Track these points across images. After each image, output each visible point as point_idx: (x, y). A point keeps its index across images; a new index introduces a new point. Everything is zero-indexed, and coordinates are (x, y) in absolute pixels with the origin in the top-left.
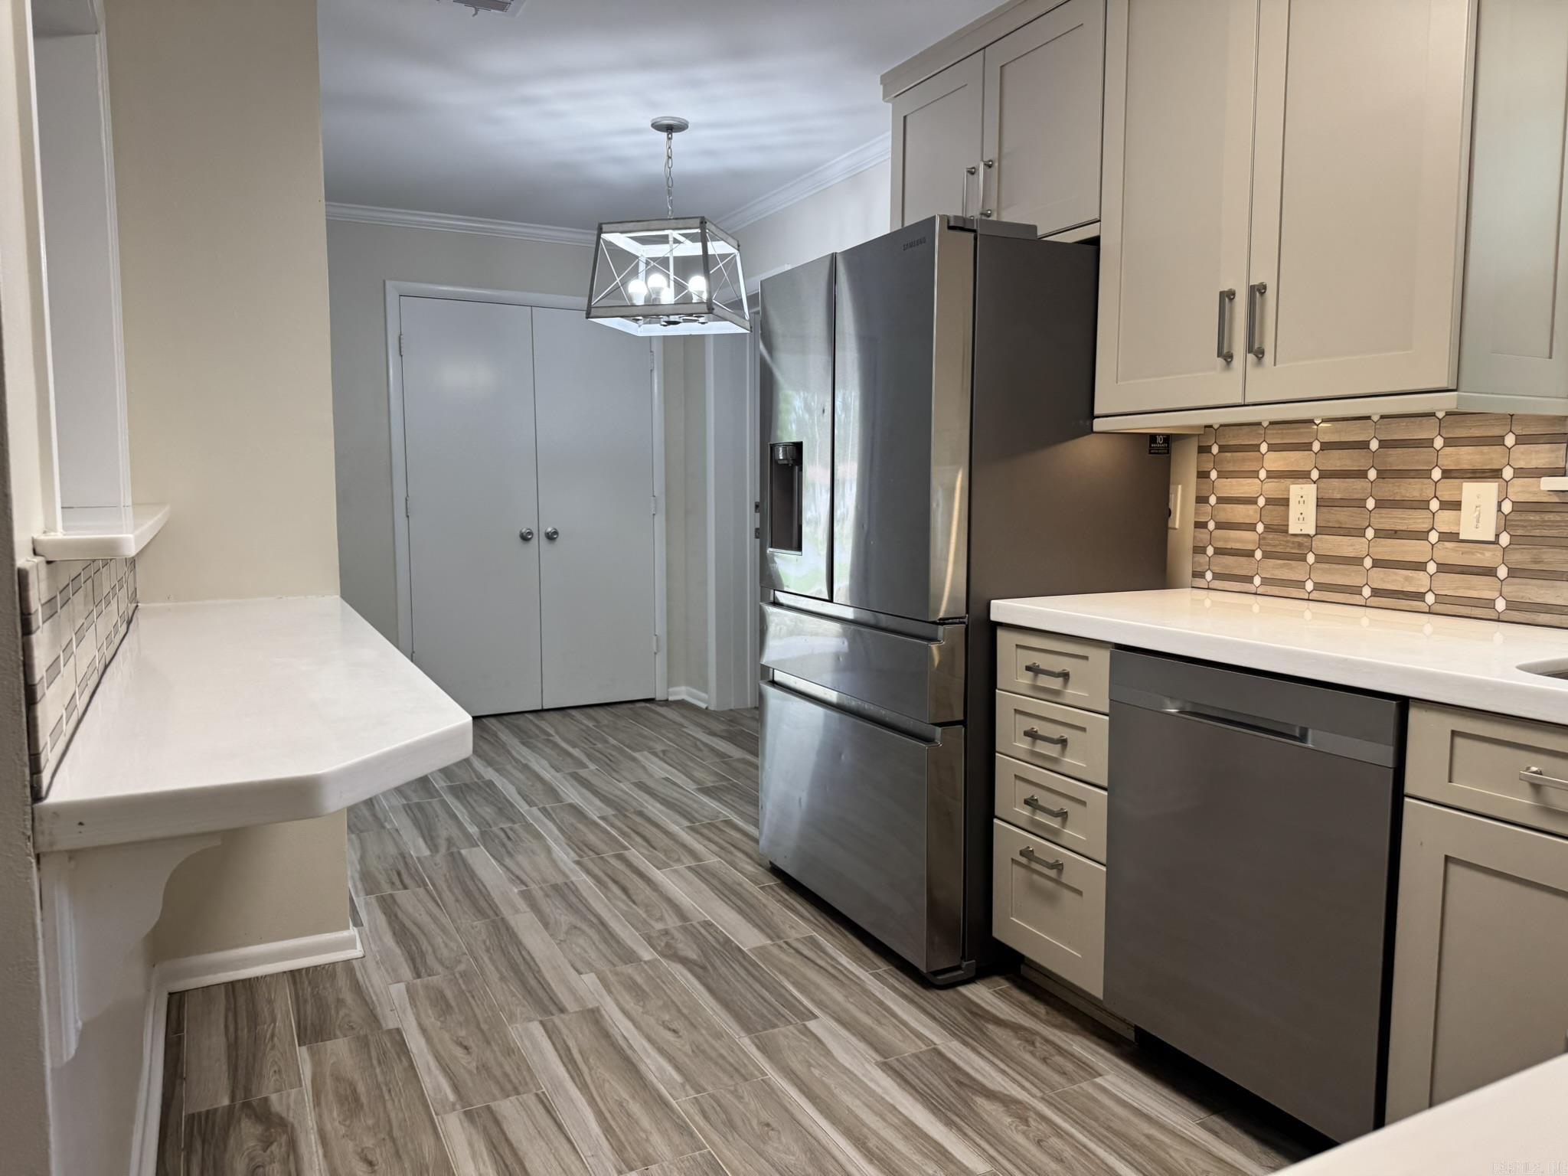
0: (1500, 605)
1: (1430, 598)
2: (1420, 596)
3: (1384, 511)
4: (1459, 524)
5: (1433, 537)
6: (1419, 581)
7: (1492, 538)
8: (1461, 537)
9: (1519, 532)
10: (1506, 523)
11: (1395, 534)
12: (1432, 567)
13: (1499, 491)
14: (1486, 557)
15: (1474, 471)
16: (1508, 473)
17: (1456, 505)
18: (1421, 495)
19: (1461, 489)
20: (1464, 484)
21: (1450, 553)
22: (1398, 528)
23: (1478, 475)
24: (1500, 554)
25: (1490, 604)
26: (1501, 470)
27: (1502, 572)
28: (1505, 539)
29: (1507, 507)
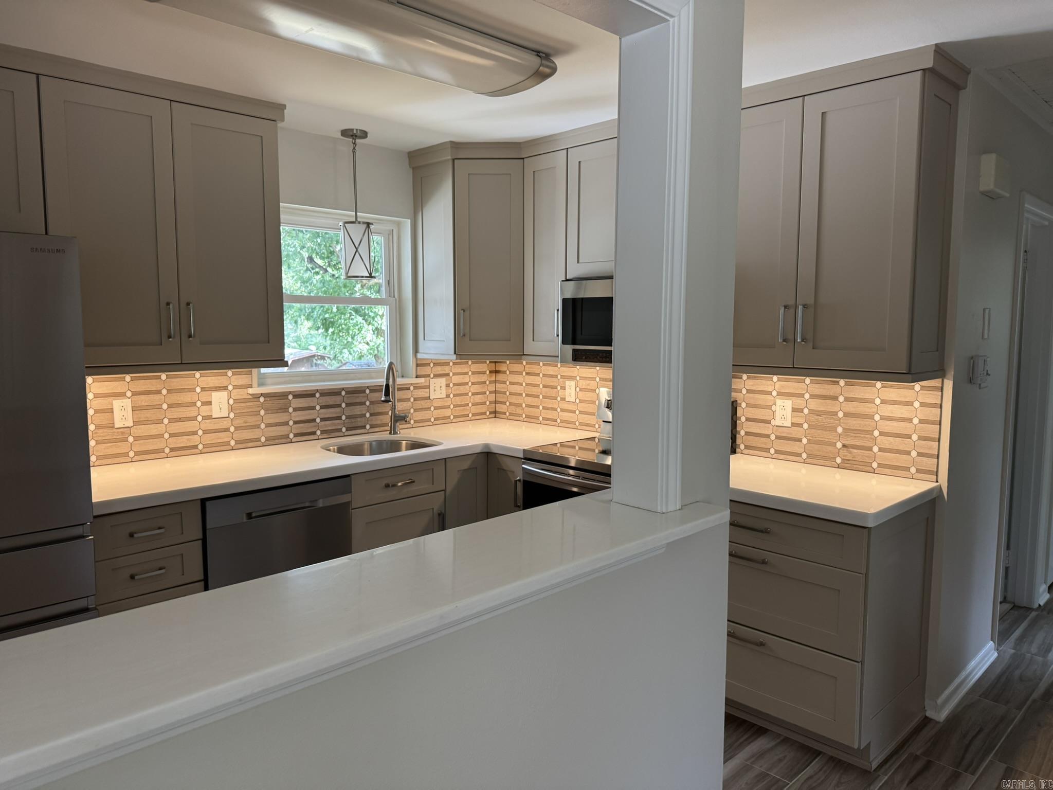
0: (233, 443)
1: (200, 447)
2: (196, 447)
3: (173, 409)
4: (212, 411)
5: (200, 418)
6: (195, 440)
7: (227, 416)
8: (213, 417)
9: (237, 412)
10: (231, 409)
11: (180, 420)
12: (200, 433)
13: (228, 395)
14: (225, 424)
15: (216, 388)
16: (230, 388)
17: (210, 403)
18: (191, 400)
19: (211, 395)
20: (213, 393)
21: (208, 425)
22: (181, 417)
23: (218, 389)
24: (230, 422)
25: (228, 443)
26: (227, 386)
27: (232, 429)
28: (232, 415)
29: (231, 402)
